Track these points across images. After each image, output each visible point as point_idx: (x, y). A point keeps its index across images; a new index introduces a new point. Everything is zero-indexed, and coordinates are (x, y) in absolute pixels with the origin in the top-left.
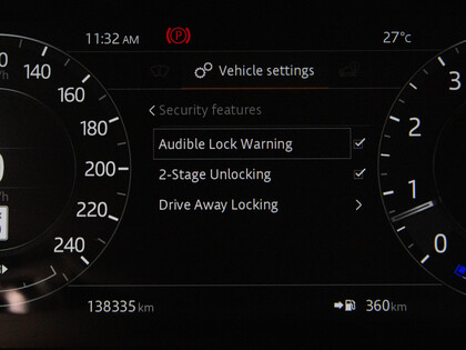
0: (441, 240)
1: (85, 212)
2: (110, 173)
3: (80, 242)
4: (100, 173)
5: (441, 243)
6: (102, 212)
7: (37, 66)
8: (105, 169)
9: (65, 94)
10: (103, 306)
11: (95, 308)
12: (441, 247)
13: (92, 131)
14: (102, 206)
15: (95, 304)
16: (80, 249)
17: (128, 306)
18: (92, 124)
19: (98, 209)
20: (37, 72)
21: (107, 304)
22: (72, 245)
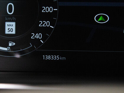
1: (42, 25)
2: (51, 11)
3: (40, 35)
4: (47, 11)
6: (48, 25)
8: (49, 10)
10: (48, 57)
11: (45, 58)
14: (48, 22)
15: (45, 57)
16: (40, 37)
17: (56, 57)
19: (46, 24)
21: (49, 57)
22: (37, 36)
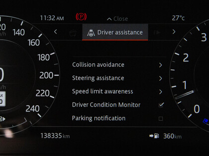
0: (197, 108)
1: (40, 94)
2: (51, 77)
3: (37, 107)
4: (46, 77)
5: (197, 109)
6: (47, 94)
7: (19, 30)
8: (49, 75)
9: (31, 42)
10: (47, 135)
11: (44, 136)
12: (197, 111)
13: (43, 59)
14: (47, 91)
16: (37, 110)
17: (58, 135)
18: (43, 56)
19: (45, 93)
20: (19, 32)
21: (49, 134)
22: (34, 109)
